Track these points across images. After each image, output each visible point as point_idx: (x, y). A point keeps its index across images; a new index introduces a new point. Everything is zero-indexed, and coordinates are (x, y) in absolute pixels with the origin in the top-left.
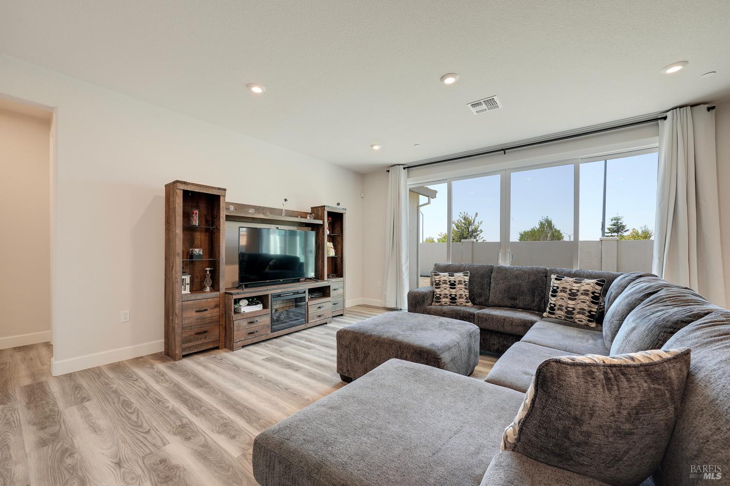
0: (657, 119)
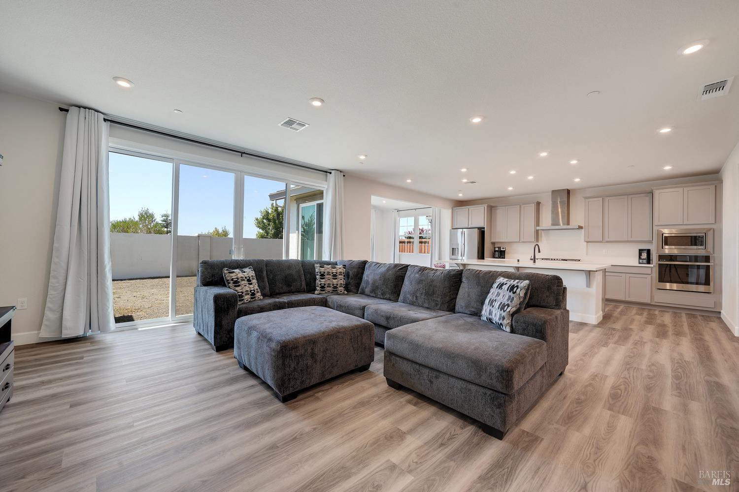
0: (327, 172)
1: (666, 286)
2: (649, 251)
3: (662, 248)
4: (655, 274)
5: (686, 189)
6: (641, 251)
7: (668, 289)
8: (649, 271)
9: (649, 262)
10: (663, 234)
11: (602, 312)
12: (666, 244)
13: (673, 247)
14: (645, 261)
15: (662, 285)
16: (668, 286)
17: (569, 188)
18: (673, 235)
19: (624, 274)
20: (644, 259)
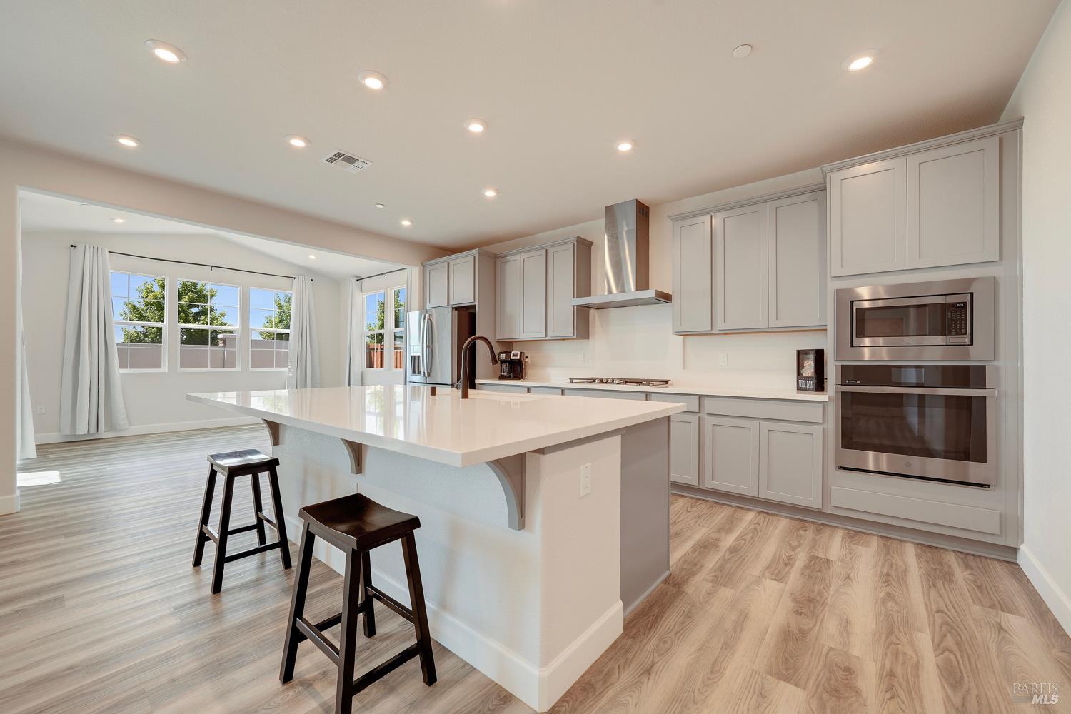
1: (866, 459)
2: (819, 355)
3: (852, 345)
4: (832, 424)
5: (914, 160)
6: (801, 355)
7: (871, 469)
8: (815, 414)
9: (820, 386)
10: (852, 302)
11: (620, 604)
12: (862, 333)
13: (880, 341)
14: (811, 384)
15: (852, 457)
16: (871, 459)
17: (643, 198)
18: (880, 304)
19: (756, 422)
20: (808, 378)
